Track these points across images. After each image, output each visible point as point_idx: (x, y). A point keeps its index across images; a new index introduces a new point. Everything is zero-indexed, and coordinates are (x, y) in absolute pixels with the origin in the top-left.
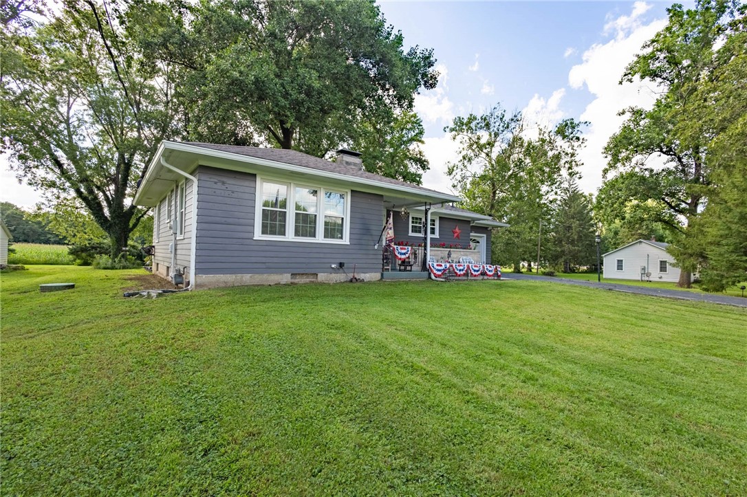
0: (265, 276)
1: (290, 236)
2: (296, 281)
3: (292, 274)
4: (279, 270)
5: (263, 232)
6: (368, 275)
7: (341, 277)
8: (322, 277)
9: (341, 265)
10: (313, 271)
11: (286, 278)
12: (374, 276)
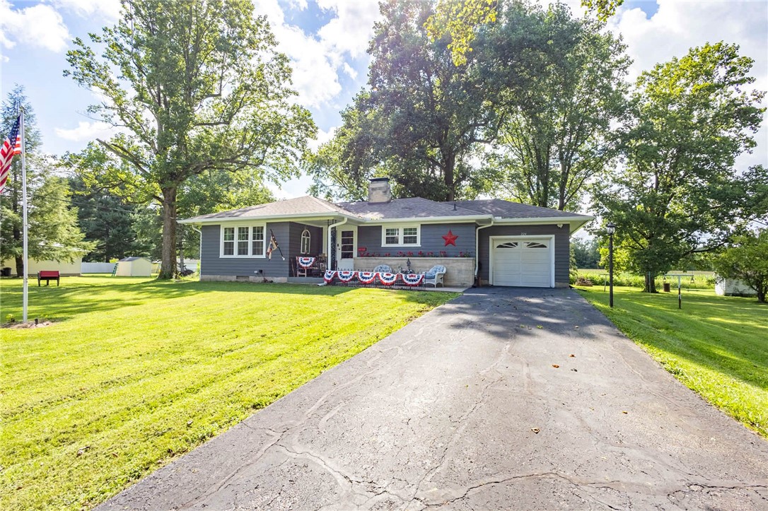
0: (225, 277)
1: (236, 255)
2: (238, 280)
3: (237, 277)
4: (232, 273)
5: (225, 254)
6: (279, 278)
7: (260, 279)
8: (251, 278)
9: (261, 271)
10: (245, 275)
11: (234, 278)
12: (284, 279)
